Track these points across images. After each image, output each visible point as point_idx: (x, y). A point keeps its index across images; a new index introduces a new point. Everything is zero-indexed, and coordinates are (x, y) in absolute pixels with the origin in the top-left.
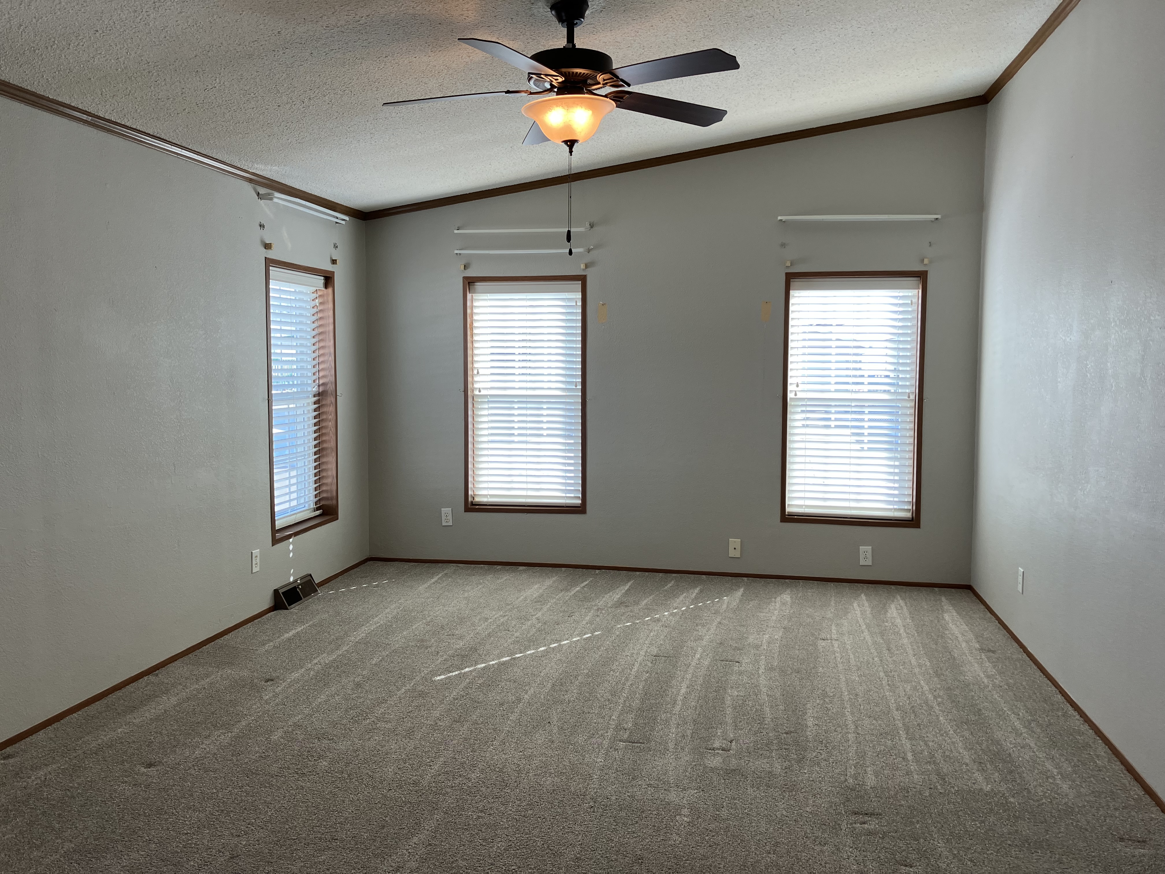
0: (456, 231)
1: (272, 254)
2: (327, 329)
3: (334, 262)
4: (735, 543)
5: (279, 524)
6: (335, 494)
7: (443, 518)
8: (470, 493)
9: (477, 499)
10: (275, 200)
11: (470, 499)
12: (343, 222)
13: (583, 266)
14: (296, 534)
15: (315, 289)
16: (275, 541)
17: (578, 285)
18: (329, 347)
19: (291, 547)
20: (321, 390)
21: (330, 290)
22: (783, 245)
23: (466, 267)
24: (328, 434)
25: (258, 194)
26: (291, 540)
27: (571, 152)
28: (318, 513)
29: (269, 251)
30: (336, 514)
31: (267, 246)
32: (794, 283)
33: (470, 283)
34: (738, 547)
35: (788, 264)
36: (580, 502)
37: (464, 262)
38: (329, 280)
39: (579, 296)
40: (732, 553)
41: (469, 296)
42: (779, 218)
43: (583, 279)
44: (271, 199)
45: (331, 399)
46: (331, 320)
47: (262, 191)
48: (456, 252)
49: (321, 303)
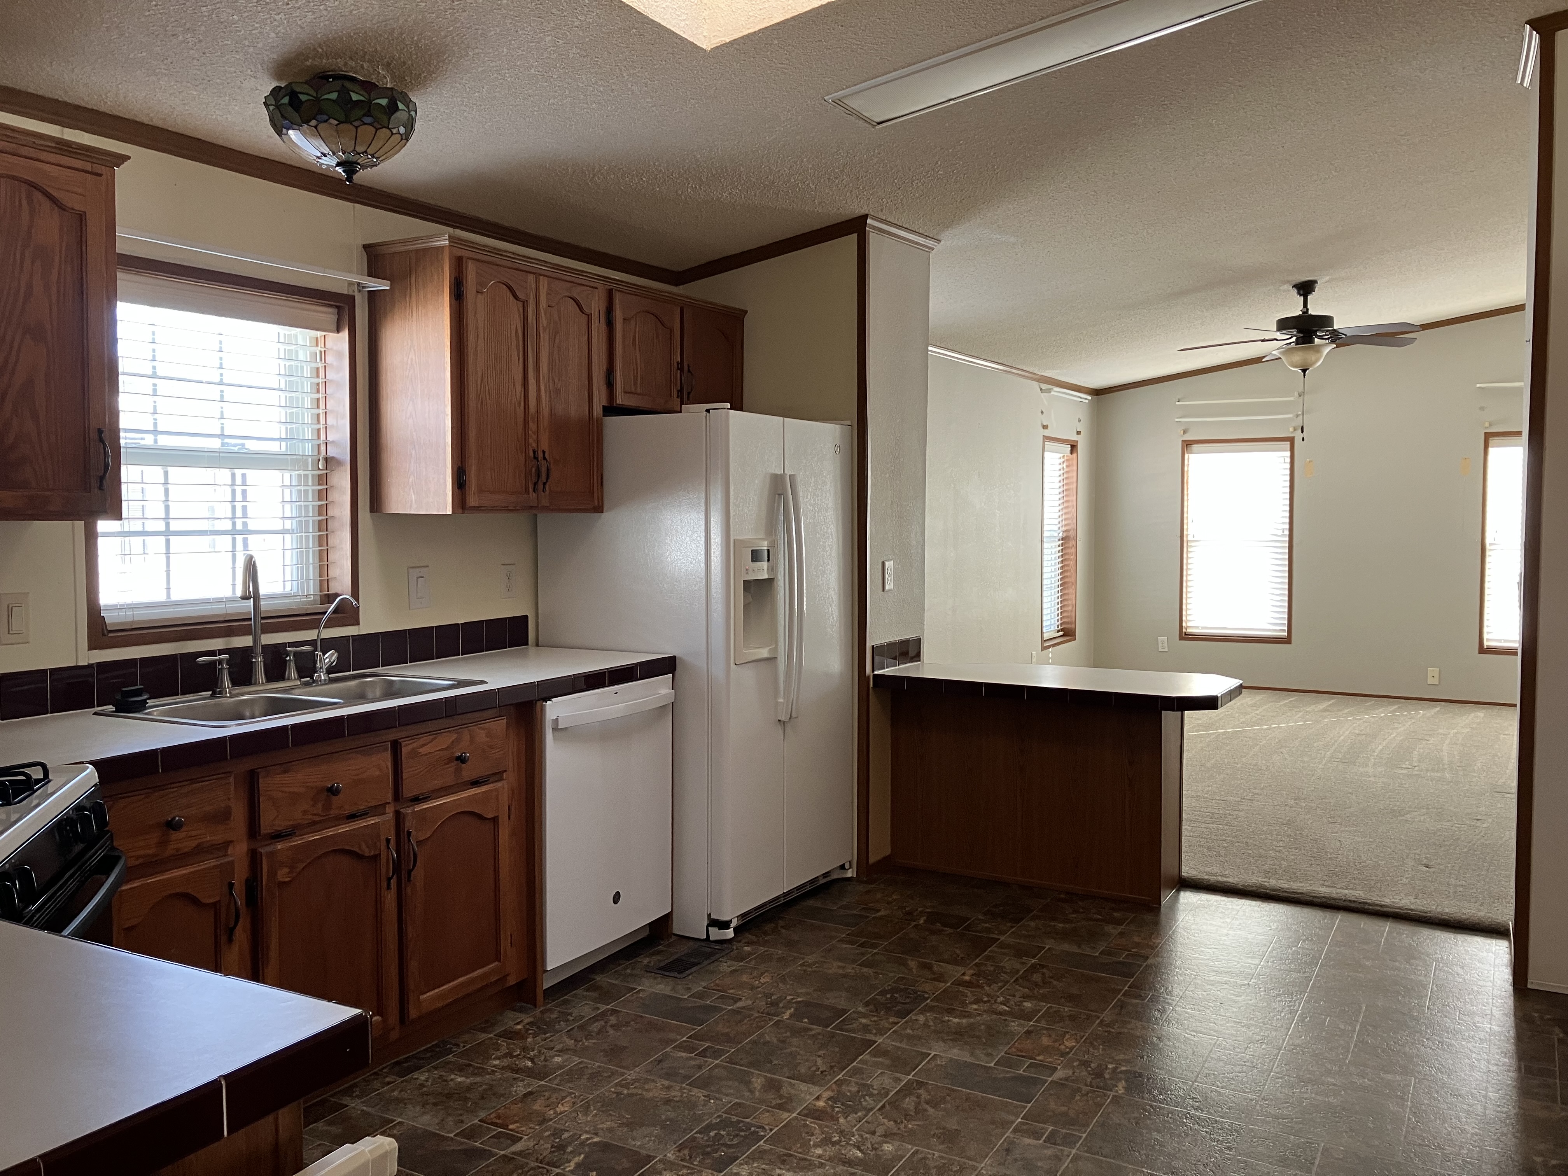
0: (1177, 403)
1: (1047, 433)
2: (1071, 487)
3: (1078, 433)
4: (1433, 671)
5: (1046, 636)
6: (1074, 619)
7: (1160, 645)
8: (1184, 624)
9: (1189, 630)
10: (1053, 393)
11: (1184, 630)
12: (1087, 401)
13: (1291, 429)
14: (1054, 645)
15: (1062, 455)
16: (1044, 648)
17: (1287, 444)
18: (1072, 501)
19: (1050, 655)
20: (1065, 535)
21: (1075, 455)
22: (1482, 409)
23: (1185, 432)
24: (1070, 570)
25: (1041, 389)
26: (1050, 650)
27: (1304, 375)
28: (1061, 633)
29: (1045, 430)
30: (1075, 635)
31: (1045, 427)
32: (1492, 441)
33: (1187, 445)
34: (1437, 675)
35: (1487, 425)
36: (1286, 634)
37: (1183, 428)
38: (1074, 447)
39: (1288, 454)
40: (1430, 681)
41: (1186, 456)
42: (1478, 385)
43: (1292, 440)
44: (1050, 392)
45: (1071, 543)
46: (1075, 480)
47: (1044, 386)
48: (1177, 420)
49: (1067, 466)
